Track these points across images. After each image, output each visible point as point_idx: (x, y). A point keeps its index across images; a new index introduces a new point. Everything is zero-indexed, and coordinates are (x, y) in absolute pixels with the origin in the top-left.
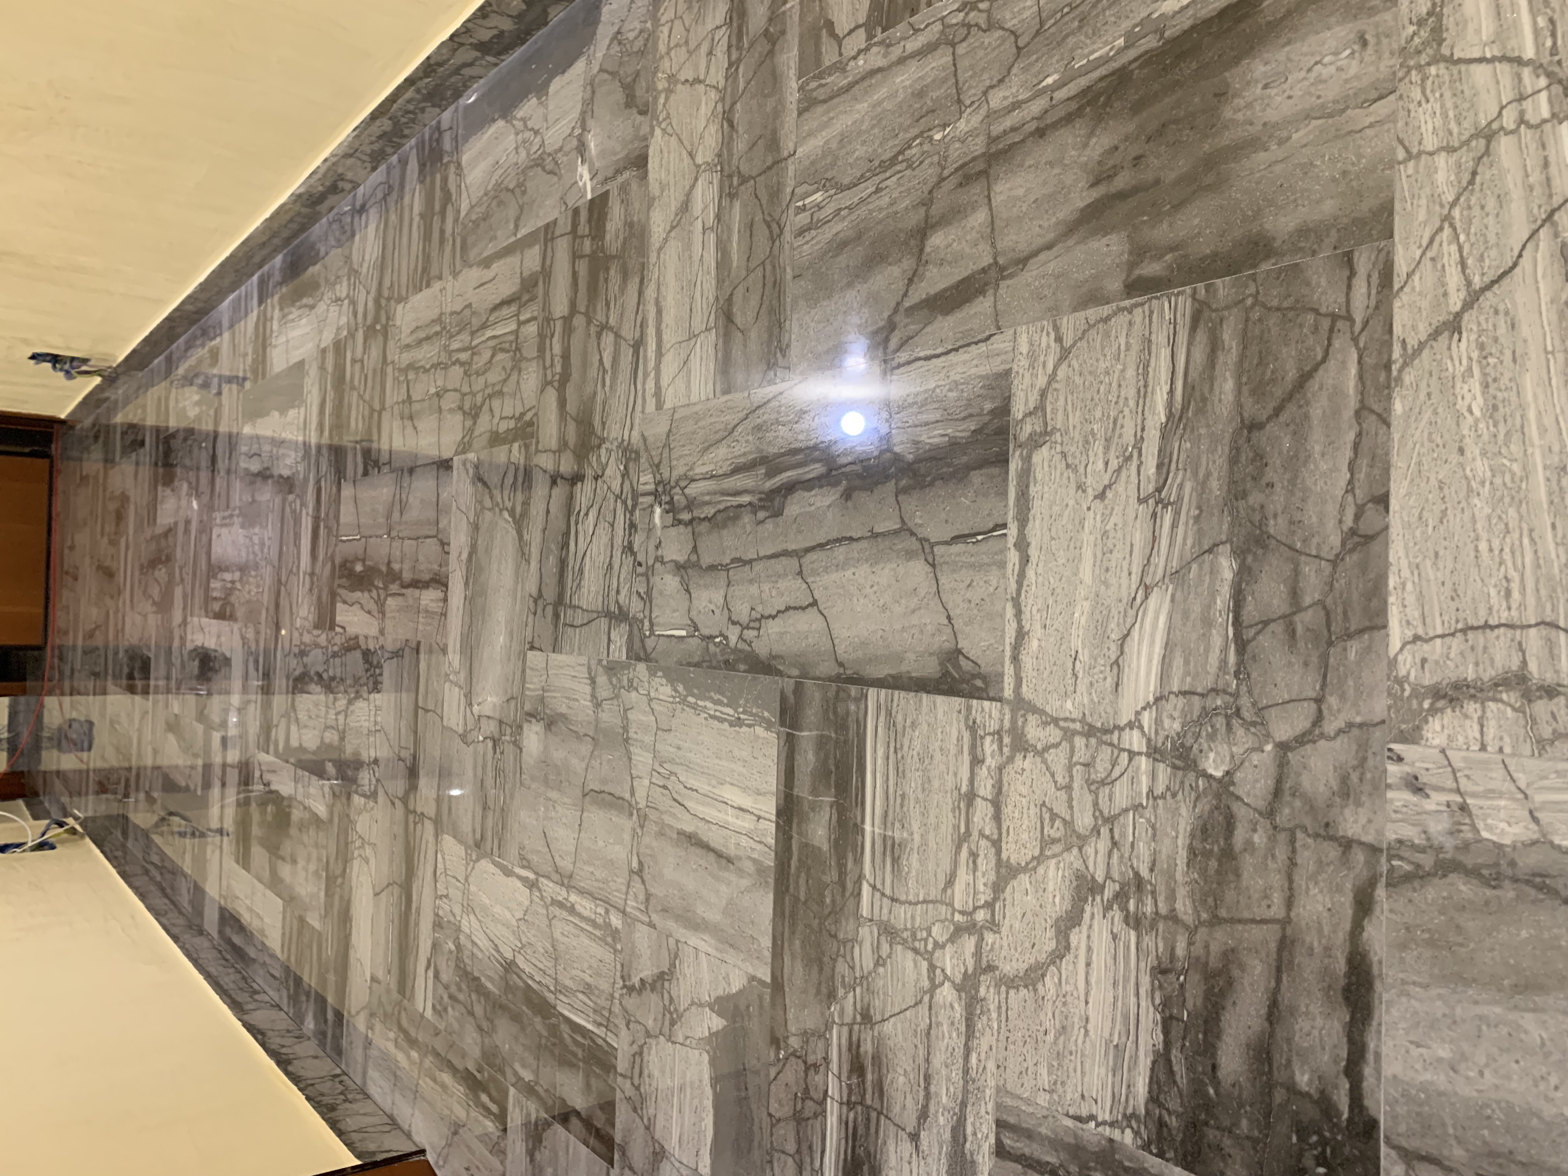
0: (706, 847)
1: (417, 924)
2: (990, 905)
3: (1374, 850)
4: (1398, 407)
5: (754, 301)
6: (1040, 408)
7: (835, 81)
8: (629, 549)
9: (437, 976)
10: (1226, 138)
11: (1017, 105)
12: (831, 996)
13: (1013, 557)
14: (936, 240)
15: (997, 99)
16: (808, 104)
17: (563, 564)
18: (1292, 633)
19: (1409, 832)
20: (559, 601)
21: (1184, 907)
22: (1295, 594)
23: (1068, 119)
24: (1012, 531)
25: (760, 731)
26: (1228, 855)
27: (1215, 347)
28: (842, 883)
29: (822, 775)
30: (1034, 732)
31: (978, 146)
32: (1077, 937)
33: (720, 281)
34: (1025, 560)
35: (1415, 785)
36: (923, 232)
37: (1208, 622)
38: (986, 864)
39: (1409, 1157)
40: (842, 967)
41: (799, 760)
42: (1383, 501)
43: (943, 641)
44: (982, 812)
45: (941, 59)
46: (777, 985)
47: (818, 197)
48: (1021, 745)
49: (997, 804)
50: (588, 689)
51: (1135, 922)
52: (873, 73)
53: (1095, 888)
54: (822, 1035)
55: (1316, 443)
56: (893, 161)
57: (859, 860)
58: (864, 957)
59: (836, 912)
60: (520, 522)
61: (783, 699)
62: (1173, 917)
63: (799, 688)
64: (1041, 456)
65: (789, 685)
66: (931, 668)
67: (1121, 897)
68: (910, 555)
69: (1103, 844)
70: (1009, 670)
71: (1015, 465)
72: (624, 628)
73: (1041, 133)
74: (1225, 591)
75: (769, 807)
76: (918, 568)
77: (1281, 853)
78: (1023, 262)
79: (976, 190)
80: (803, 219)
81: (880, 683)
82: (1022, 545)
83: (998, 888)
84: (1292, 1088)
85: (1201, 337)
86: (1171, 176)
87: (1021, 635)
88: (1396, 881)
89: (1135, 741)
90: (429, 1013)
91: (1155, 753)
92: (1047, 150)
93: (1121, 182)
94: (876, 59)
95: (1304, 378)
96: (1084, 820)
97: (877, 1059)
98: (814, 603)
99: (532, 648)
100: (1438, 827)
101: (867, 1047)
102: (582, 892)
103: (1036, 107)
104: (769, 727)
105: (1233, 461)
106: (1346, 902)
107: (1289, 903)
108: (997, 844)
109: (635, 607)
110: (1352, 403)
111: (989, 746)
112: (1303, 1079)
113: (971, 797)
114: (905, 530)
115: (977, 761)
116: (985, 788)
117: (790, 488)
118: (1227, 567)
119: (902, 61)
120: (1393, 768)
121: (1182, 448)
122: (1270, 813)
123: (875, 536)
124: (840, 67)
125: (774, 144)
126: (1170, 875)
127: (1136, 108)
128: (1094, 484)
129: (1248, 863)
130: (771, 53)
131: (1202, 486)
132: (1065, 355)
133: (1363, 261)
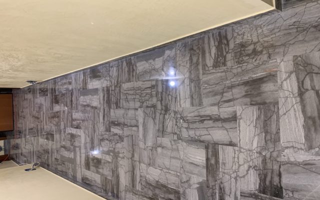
0: (194, 164)
1: (136, 177)
2: (238, 169)
3: (281, 162)
4: (280, 121)
5: (197, 96)
6: (240, 115)
7: (208, 72)
8: (176, 125)
9: (141, 184)
10: (261, 91)
11: (235, 82)
12: (216, 181)
13: (238, 131)
14: (225, 94)
15: (232, 80)
16: (204, 74)
17: (163, 126)
18: (271, 141)
19: (284, 160)
20: (163, 131)
21: (261, 168)
22: (271, 138)
23: (242, 85)
24: (238, 128)
25: (202, 150)
26: (266, 163)
27: (261, 112)
28: (217, 167)
29: (212, 155)
30: (242, 150)
31: (230, 85)
32: (249, 172)
33: (190, 92)
34: (240, 132)
35: (284, 156)
36: (223, 93)
37: (262, 140)
38: (237, 165)
39: (286, 190)
40: (217, 178)
41: (209, 153)
42: (279, 129)
43: (230, 140)
44: (236, 159)
45: (224, 74)
46: (207, 180)
47: (206, 85)
48: (241, 152)
49: (238, 158)
50: (170, 143)
51: (256, 170)
52: (214, 73)
53: (251, 167)
54: (215, 185)
55: (272, 123)
56: (218, 84)
57: (219, 165)
58: (221, 176)
59: (216, 171)
60: (154, 119)
61: (205, 145)
62: (260, 169)
63: (208, 145)
64: (241, 121)
65: (206, 144)
66: (228, 143)
67: (254, 167)
68: (224, 130)
69: (252, 162)
70: (239, 144)
71: (238, 121)
72: (176, 135)
73: (238, 85)
74: (264, 137)
75: (205, 159)
76: (225, 131)
77: (271, 163)
78: (237, 99)
79: (230, 90)
80: (204, 88)
81: (221, 144)
82: (239, 130)
83: (239, 167)
84: (274, 185)
85: (259, 111)
86: (255, 94)
87: (240, 140)
88: (283, 165)
89: (255, 151)
90: (140, 189)
91: (257, 153)
92: (239, 87)
93: (249, 93)
94: (214, 71)
95: (271, 117)
96: (249, 160)
97: (223, 187)
98: (210, 134)
99: (158, 137)
100: (286, 160)
101: (222, 186)
102: (172, 171)
103: (238, 82)
104: (204, 149)
105: (264, 123)
106: (278, 167)
107: (273, 167)
108: (238, 163)
109: (178, 133)
110: (276, 120)
111: (237, 152)
112: (275, 184)
113: (235, 157)
114: (223, 127)
115: (235, 153)
116: (236, 156)
117: (205, 120)
118: (264, 134)
119: (218, 72)
120: (282, 155)
121: (258, 122)
122: (270, 159)
123: (218, 127)
124: (209, 70)
125: (198, 77)
126: (260, 165)
127: (250, 85)
128: (248, 124)
129: (268, 164)
130: (197, 66)
131: (260, 126)
132: (243, 110)
133: (276, 106)
